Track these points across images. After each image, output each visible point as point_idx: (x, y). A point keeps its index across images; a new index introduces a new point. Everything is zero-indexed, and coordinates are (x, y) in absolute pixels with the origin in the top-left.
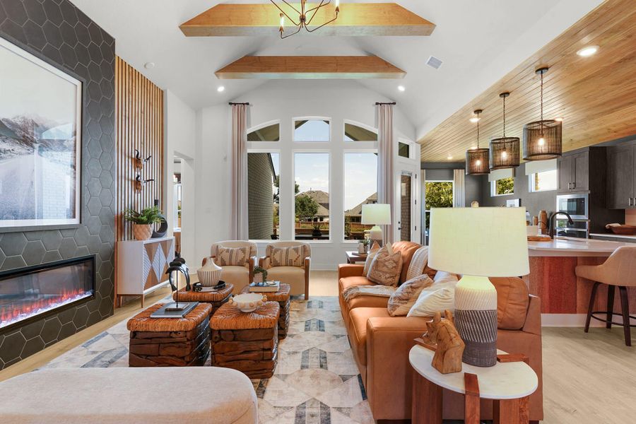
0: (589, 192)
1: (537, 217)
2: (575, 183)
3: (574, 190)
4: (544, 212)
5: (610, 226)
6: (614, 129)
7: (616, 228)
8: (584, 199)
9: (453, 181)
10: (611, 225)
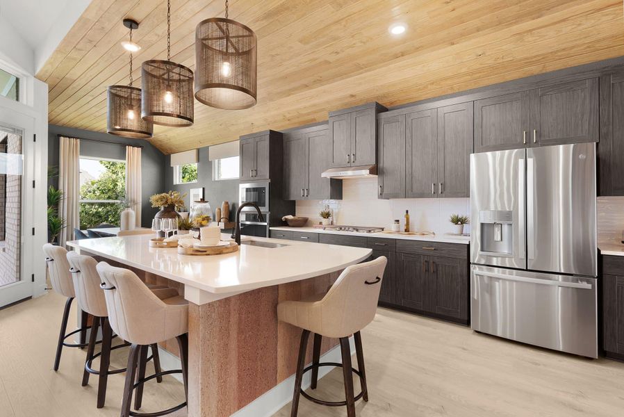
0: (269, 181)
1: (220, 209)
2: (256, 170)
3: (256, 178)
4: (227, 203)
5: (286, 219)
6: (288, 116)
7: (292, 220)
8: (264, 188)
9: (126, 162)
10: (286, 217)
